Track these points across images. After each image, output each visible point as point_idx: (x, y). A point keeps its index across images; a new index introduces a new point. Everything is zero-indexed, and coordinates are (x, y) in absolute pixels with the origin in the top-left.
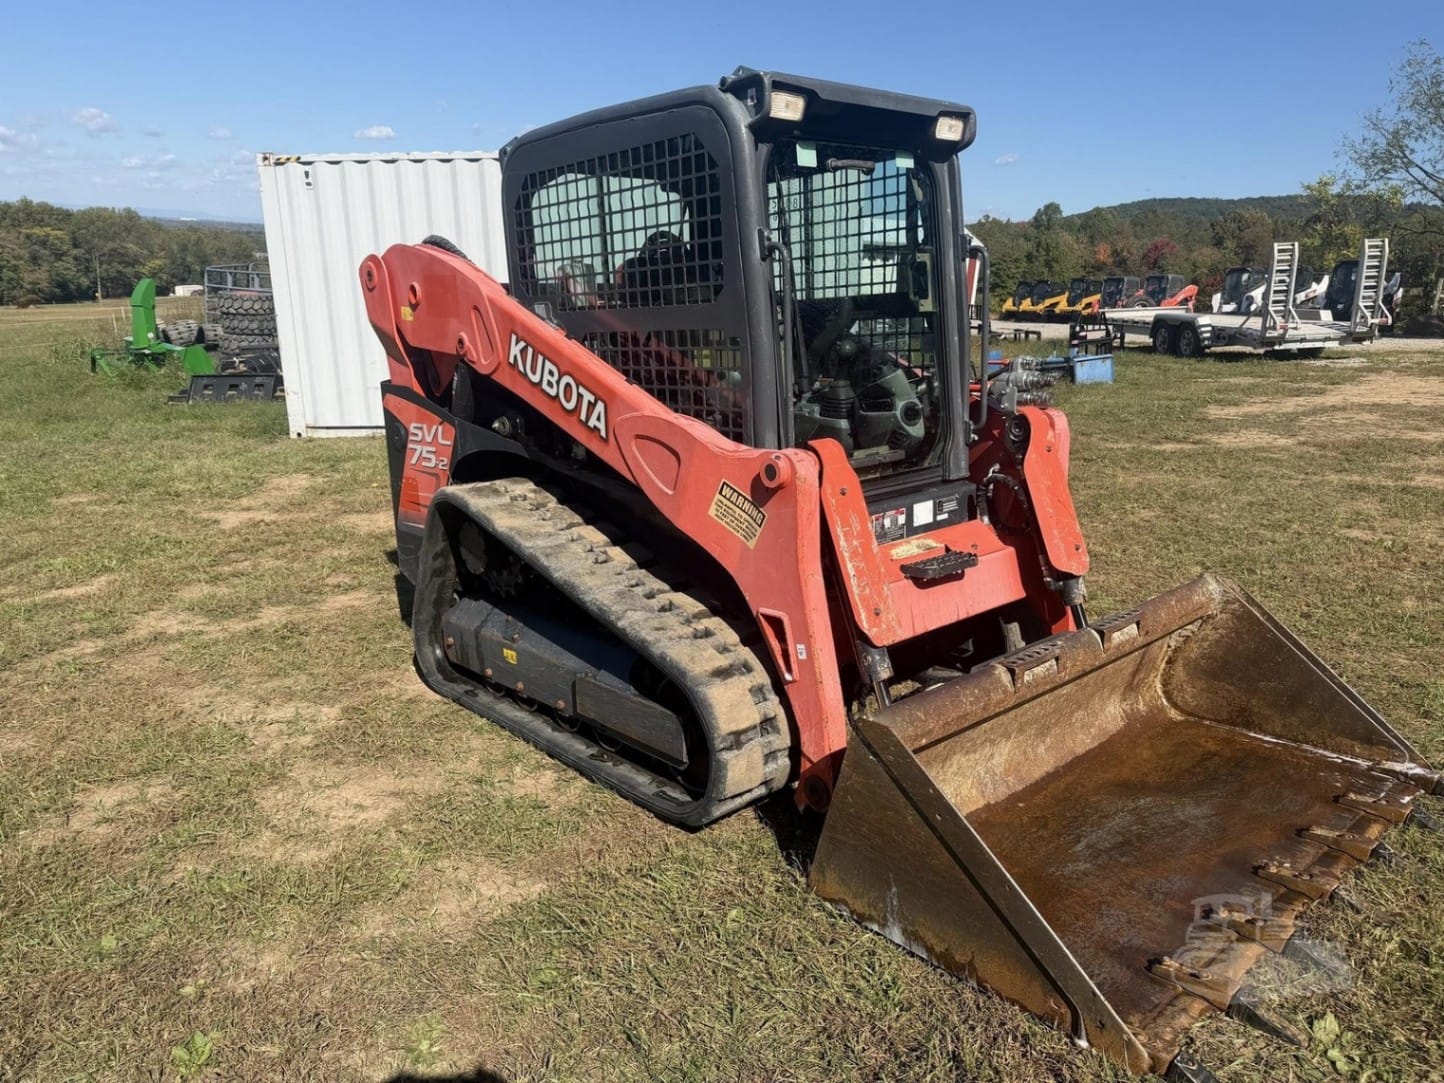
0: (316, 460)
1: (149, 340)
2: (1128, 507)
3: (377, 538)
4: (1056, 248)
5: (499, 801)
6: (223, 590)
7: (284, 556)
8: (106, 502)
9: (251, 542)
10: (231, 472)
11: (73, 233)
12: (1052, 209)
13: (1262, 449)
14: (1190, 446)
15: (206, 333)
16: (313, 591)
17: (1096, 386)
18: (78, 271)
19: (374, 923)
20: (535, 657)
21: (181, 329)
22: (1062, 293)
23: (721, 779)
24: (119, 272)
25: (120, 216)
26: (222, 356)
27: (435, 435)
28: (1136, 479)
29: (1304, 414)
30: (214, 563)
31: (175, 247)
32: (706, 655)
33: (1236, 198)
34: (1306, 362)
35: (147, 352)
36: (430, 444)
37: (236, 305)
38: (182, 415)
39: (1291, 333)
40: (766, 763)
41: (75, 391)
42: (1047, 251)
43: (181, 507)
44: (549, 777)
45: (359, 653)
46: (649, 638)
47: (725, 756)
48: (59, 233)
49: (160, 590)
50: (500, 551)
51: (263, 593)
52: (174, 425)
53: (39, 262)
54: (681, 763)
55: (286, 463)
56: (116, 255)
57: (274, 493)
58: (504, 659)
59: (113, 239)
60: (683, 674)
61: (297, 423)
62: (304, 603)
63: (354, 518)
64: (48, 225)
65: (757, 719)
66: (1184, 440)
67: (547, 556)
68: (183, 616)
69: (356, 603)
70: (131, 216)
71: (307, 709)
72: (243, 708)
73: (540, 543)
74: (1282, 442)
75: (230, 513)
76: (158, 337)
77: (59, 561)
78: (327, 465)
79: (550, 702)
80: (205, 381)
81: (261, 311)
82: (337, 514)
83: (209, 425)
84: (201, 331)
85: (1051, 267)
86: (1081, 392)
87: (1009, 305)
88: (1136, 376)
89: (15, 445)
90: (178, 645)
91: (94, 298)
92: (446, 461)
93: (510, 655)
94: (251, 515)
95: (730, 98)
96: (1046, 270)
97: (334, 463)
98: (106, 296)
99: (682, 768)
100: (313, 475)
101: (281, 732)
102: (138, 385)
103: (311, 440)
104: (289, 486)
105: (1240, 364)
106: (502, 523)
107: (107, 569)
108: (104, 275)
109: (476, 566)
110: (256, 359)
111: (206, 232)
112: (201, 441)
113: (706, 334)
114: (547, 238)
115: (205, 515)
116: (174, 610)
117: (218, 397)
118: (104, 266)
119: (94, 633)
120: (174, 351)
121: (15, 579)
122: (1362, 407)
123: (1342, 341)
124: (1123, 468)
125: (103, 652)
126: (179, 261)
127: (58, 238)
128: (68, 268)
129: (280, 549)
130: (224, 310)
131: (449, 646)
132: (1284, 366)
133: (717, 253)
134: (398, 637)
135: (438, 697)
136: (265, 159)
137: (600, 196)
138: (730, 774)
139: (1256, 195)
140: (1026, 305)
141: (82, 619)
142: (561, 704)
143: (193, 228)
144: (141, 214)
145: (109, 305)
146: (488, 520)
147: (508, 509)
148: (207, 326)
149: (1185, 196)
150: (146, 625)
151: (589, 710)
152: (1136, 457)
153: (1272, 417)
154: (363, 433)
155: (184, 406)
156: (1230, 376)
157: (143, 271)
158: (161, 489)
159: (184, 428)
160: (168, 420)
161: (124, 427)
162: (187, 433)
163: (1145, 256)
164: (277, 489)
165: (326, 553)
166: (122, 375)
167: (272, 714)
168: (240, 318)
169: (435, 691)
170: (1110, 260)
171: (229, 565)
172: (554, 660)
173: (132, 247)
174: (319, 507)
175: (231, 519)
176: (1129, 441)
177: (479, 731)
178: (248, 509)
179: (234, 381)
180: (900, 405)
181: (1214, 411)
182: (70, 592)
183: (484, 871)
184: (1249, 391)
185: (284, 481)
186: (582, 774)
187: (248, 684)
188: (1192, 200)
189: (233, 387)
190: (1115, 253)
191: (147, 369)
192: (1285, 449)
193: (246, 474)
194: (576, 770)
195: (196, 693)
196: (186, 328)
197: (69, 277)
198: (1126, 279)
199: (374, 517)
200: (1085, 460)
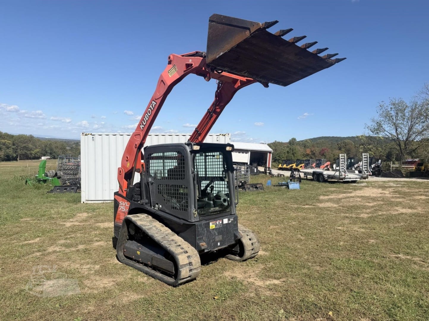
0: (89, 209)
1: (43, 176)
2: (290, 221)
3: (105, 229)
4: (295, 150)
5: (135, 282)
6: (68, 241)
7: (83, 233)
8: (34, 220)
9: (74, 230)
10: (67, 212)
11: (13, 141)
12: (294, 140)
13: (329, 207)
14: (312, 206)
15: (58, 174)
16: (91, 241)
17: (294, 190)
18: (13, 152)
19: (110, 302)
20: (144, 252)
21: (51, 173)
22: (294, 163)
23: (180, 274)
24: (25, 153)
25: (28, 137)
26: (61, 180)
27: (126, 204)
28: (295, 214)
29: (344, 198)
30: (65, 235)
31: (43, 146)
32: (179, 249)
33: (345, 137)
34: (351, 184)
35: (42, 179)
36: (124, 206)
37: (67, 167)
38: (51, 197)
39: (346, 176)
40: (190, 272)
41: (20, 190)
42: (293, 151)
43: (55, 221)
44: (146, 278)
45: (103, 255)
46: (167, 246)
47: (181, 269)
48: (9, 141)
49: (53, 241)
50: (138, 229)
51: (79, 242)
52: (49, 199)
53: (2, 149)
54: (173, 273)
55: (81, 210)
56: (26, 148)
57: (78, 218)
58: (137, 254)
59: (25, 143)
60: (174, 253)
61: (83, 200)
62: (89, 244)
63: (99, 224)
64: (6, 139)
65: (188, 262)
66: (311, 205)
67: (148, 230)
68: (59, 247)
69: (101, 244)
70: (31, 137)
71: (92, 266)
72: (78, 266)
73: (147, 227)
74: (335, 205)
75: (68, 223)
76: (45, 176)
77: (26, 234)
78: (92, 210)
79: (146, 263)
80: (58, 187)
81: (74, 169)
82: (95, 223)
83: (59, 199)
84: (56, 174)
85: (294, 155)
86: (290, 192)
87: (280, 166)
88: (306, 187)
89: (7, 205)
90: (59, 253)
91: (17, 160)
92: (127, 210)
93: (138, 253)
94: (73, 223)
95: (186, 146)
96: (293, 156)
97: (94, 210)
98: (21, 159)
99: (173, 274)
100: (88, 213)
101: (87, 270)
102: (38, 188)
103: (87, 204)
104: (82, 216)
105: (334, 185)
106: (139, 223)
107: (39, 236)
108: (21, 153)
109: (132, 233)
110: (72, 182)
111: (53, 142)
112: (57, 204)
113: (182, 186)
114: (153, 166)
115: (61, 223)
116: (57, 246)
117: (61, 192)
118: (21, 151)
119: (39, 251)
120: (48, 179)
121: (16, 239)
122: (358, 197)
123: (360, 179)
124: (293, 212)
125: (42, 255)
126: (44, 150)
127: (8, 143)
128: (10, 152)
129: (82, 232)
130: (64, 168)
131: (125, 252)
132: (345, 185)
133: (184, 172)
134: (112, 251)
135: (121, 263)
136: (83, 134)
137: (163, 163)
138: (182, 273)
139: (351, 136)
140: (285, 166)
141: (35, 248)
142: (149, 263)
143: (49, 140)
144: (34, 136)
145: (21, 162)
146: (136, 222)
147: (141, 220)
148: (58, 172)
149: (331, 136)
150: (50, 249)
151: (155, 263)
152: (297, 209)
153: (335, 199)
154: (101, 202)
155: (52, 194)
156: (331, 188)
157: (33, 152)
158: (49, 217)
159: (52, 200)
160: (47, 198)
161: (35, 200)
162: (53, 202)
163: (320, 152)
164: (79, 217)
165: (93, 232)
166: (34, 185)
167: (84, 267)
168: (68, 170)
169: (121, 262)
170: (310, 153)
171: (69, 235)
172: (148, 253)
173: (30, 146)
174: (91, 221)
175: (68, 224)
176: (297, 205)
177: (131, 270)
178: (72, 222)
179: (66, 188)
180: (222, 199)
181: (322, 197)
182: (30, 242)
183: (132, 294)
184: (332, 192)
185: (81, 215)
186: (153, 277)
187: (78, 261)
188: (333, 137)
189: (65, 189)
190: (312, 151)
191: (41, 184)
192: (335, 207)
193: (71, 213)
194: (151, 276)
195: (66, 263)
196: (52, 172)
197: (10, 154)
198: (311, 160)
199: (105, 224)
200: (285, 209)
